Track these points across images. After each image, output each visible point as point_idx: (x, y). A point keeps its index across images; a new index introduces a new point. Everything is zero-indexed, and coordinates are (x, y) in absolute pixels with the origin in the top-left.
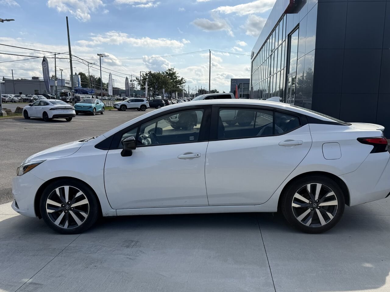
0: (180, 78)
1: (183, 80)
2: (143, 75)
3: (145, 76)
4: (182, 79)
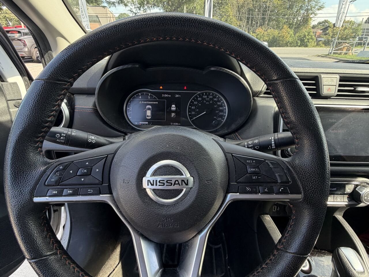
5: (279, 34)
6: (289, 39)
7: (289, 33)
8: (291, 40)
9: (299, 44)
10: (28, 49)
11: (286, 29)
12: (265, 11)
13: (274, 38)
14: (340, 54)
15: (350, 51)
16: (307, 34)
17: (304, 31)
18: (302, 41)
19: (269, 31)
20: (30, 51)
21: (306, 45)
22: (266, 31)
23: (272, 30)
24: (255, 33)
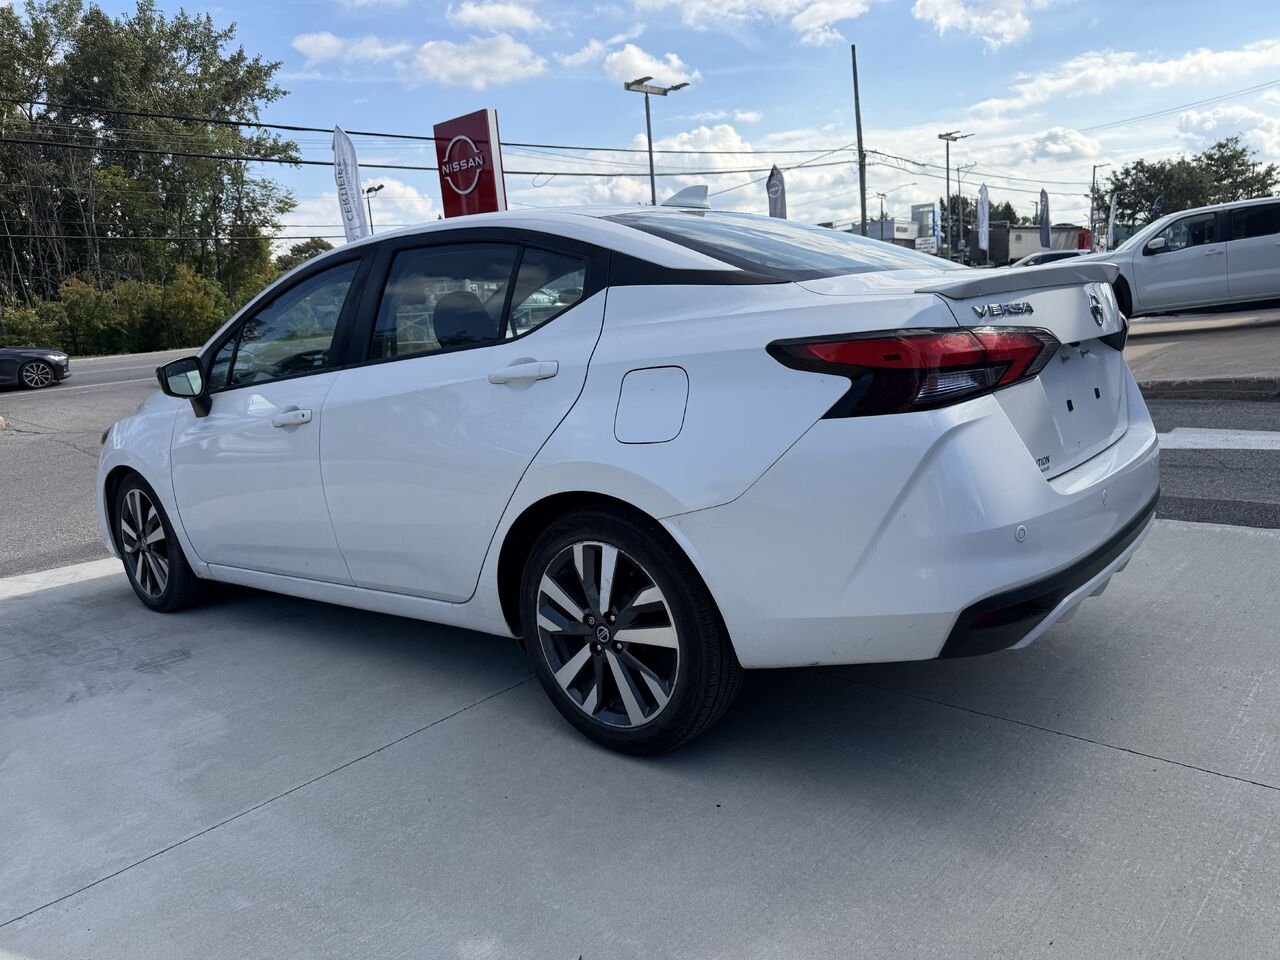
0: (1261, 169)
1: (1274, 173)
2: (1115, 176)
3: (1120, 177)
4: (1271, 170)
5: (165, 296)
6: (214, 313)
7: (207, 293)
11: (190, 278)
13: (149, 310)
19: (119, 287)
22: (106, 288)
23: (133, 283)
24: (60, 299)
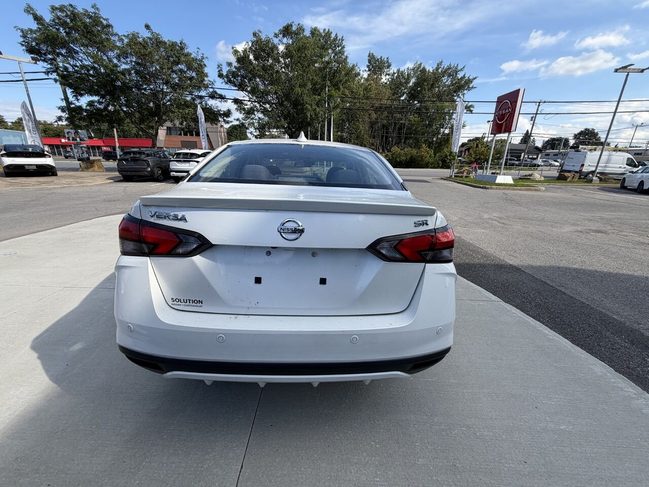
5: (417, 153)
6: (428, 159)
7: (428, 153)
8: (431, 161)
9: (441, 165)
10: (151, 168)
11: (425, 148)
12: (400, 129)
13: (412, 156)
14: (462, 177)
15: (471, 175)
16: (448, 154)
17: (445, 151)
18: (444, 161)
19: (406, 150)
20: (152, 171)
21: (448, 166)
22: (403, 150)
23: (410, 149)
24: (390, 152)
